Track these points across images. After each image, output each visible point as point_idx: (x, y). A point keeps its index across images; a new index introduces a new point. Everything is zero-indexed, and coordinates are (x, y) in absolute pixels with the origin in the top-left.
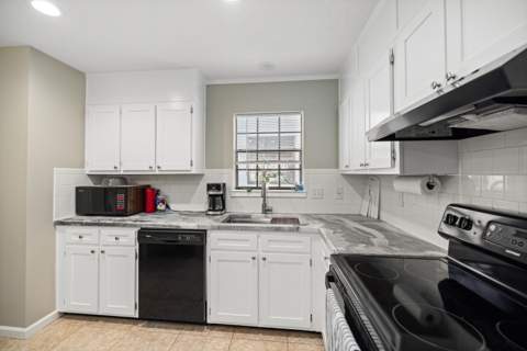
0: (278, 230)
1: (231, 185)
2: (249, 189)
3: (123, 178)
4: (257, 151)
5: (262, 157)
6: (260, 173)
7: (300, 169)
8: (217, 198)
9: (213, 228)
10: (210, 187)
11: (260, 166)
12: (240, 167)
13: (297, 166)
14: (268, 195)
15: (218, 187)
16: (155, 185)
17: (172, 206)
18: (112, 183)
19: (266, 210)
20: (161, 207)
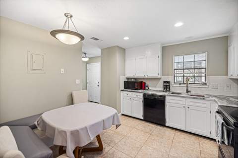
0: (194, 98)
1: (172, 82)
2: (180, 84)
3: (135, 79)
4: (183, 69)
5: (186, 71)
6: (185, 78)
7: (205, 76)
8: (167, 86)
9: (168, 95)
10: (164, 82)
11: (185, 75)
12: (175, 75)
13: (204, 75)
14: (189, 86)
15: (168, 82)
16: (144, 81)
17: (150, 88)
18: (133, 80)
19: (188, 92)
20: (147, 88)
